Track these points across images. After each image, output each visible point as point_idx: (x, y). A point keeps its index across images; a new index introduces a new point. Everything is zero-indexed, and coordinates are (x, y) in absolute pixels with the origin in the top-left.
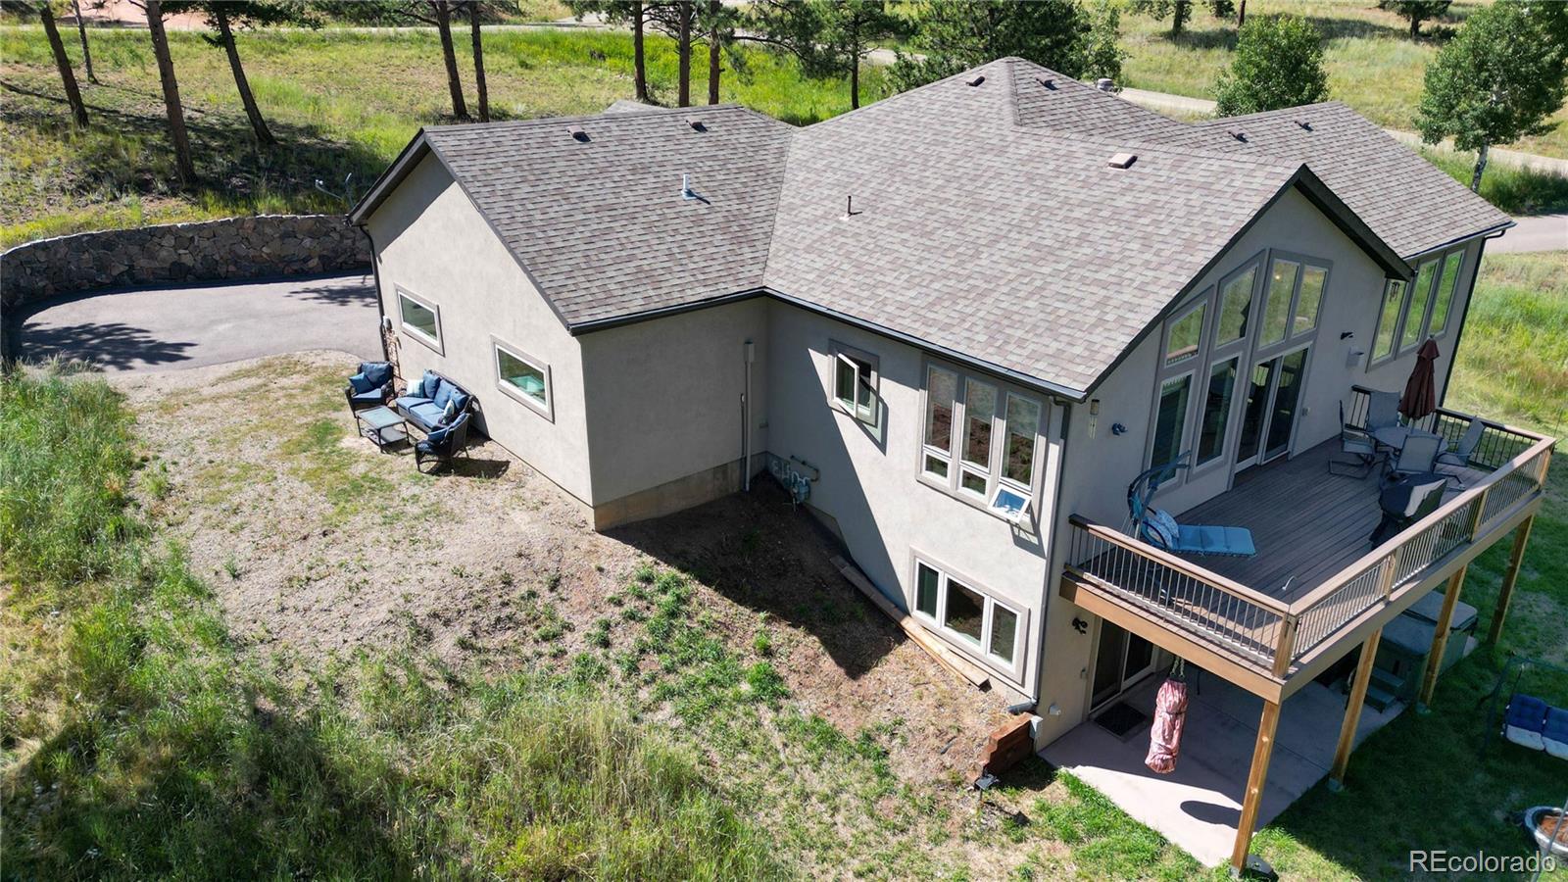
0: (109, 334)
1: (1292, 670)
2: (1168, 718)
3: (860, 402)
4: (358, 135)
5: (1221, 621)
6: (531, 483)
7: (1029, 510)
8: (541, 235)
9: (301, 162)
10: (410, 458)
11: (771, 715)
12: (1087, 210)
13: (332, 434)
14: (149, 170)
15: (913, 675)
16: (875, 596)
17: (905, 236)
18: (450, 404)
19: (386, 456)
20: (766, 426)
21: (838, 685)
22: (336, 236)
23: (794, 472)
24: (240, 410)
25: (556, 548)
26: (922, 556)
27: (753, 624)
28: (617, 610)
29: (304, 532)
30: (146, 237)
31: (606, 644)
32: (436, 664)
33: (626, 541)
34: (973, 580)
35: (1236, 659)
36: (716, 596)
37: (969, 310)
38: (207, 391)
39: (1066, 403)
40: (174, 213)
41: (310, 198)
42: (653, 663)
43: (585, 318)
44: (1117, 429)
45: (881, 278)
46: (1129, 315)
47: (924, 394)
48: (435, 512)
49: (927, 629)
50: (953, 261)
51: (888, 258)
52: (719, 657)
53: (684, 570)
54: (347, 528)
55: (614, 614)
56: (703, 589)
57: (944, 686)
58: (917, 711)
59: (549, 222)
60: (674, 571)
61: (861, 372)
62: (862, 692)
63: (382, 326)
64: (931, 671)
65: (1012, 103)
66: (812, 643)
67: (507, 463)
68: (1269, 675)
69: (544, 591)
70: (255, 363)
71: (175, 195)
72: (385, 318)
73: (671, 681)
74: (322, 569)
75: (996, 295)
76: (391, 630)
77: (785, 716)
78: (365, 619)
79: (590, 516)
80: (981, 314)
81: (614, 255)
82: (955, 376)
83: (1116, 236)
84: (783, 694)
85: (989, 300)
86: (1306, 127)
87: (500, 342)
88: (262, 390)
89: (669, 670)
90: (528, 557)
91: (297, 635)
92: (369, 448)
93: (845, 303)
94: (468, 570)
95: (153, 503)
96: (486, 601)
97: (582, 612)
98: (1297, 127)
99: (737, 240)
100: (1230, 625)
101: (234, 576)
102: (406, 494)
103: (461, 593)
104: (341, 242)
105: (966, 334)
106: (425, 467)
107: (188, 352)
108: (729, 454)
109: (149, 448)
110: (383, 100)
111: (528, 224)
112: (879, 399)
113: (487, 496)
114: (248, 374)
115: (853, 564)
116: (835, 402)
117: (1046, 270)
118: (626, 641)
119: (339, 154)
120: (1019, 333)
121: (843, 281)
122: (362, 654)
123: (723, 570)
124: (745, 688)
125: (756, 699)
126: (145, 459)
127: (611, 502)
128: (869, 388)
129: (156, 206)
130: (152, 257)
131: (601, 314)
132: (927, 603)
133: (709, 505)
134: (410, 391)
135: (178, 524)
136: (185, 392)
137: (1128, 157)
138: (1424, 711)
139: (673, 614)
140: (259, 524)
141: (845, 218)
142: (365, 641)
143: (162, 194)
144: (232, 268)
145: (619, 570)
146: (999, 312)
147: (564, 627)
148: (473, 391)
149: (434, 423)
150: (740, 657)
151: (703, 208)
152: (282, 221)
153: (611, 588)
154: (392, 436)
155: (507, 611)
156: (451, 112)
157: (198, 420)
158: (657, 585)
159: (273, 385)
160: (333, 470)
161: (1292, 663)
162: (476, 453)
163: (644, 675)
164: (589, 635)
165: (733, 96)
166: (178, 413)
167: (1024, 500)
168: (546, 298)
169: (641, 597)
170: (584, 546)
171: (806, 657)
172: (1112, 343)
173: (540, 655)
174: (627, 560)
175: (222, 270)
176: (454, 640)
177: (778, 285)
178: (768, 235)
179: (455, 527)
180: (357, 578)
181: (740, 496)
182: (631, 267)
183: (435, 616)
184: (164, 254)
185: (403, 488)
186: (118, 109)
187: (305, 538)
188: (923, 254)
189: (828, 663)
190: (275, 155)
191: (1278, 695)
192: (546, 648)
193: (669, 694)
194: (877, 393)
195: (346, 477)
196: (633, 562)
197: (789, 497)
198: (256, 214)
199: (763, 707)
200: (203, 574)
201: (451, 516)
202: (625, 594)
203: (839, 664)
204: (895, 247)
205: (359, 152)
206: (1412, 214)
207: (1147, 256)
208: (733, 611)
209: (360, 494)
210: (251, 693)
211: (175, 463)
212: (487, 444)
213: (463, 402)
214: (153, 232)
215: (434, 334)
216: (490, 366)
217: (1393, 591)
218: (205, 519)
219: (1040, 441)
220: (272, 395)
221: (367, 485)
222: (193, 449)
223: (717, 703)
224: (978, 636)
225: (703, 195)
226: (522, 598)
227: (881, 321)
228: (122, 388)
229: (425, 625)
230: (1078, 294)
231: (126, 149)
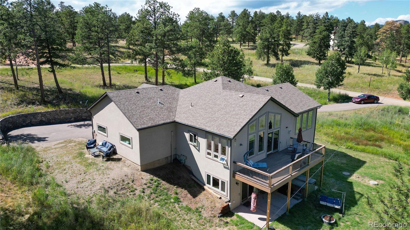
0: (28, 136)
1: (272, 187)
2: (254, 200)
3: (194, 142)
4: (82, 91)
5: (261, 180)
6: (127, 162)
7: (226, 161)
8: (130, 112)
9: (69, 97)
10: (101, 158)
11: (178, 205)
12: (235, 105)
13: (83, 154)
14: (34, 100)
15: (206, 197)
16: (199, 182)
17: (202, 110)
18: (109, 147)
19: (95, 158)
20: (176, 149)
21: (191, 200)
22: (78, 113)
23: (182, 158)
24: (62, 150)
25: (133, 174)
26: (208, 173)
27: (174, 188)
28: (146, 186)
29: (80, 173)
30: (34, 115)
31: (144, 192)
32: (110, 197)
33: (147, 173)
34: (217, 176)
35: (263, 186)
36: (166, 183)
37: (213, 124)
38: (53, 147)
39: (230, 140)
40: (41, 109)
41: (72, 105)
42: (153, 196)
43: (140, 127)
44: (241, 145)
45: (197, 118)
46: (241, 124)
47: (206, 140)
48: (107, 168)
49: (209, 188)
50: (211, 115)
51: (199, 114)
52: (167, 195)
53: (159, 178)
54: (89, 172)
55: (145, 187)
56: (163, 182)
57: (212, 198)
58: (207, 204)
59: (132, 109)
60: (157, 178)
61: (194, 136)
62: (196, 200)
63: (93, 131)
64: (210, 196)
65: (222, 85)
66: (186, 192)
67: (121, 158)
68: (268, 188)
69: (131, 182)
70: (63, 141)
71: (41, 105)
72: (94, 130)
73: (157, 199)
74: (85, 180)
75: (218, 121)
76: (100, 191)
77: (180, 205)
78: (95, 189)
79: (139, 168)
80: (215, 124)
81: (145, 115)
82: (211, 136)
83: (239, 110)
84: (180, 201)
85: (217, 122)
86: (281, 88)
87: (121, 133)
88: (65, 147)
89: (157, 197)
90: (127, 176)
91: (81, 192)
92: (91, 157)
93: (191, 123)
94: (115, 179)
95: (46, 169)
96: (119, 185)
97: (139, 186)
98: (279, 88)
99: (169, 112)
100: (263, 180)
101: (66, 182)
102: (101, 165)
103: (114, 183)
104: (79, 114)
105: (213, 128)
106: (104, 160)
107: (47, 139)
108: (168, 154)
109: (43, 159)
110: (87, 82)
111: (128, 110)
112: (198, 141)
113: (118, 165)
114: (62, 143)
115: (194, 176)
116: (189, 142)
117: (227, 116)
118: (148, 192)
119: (78, 95)
120: (222, 127)
121: (191, 119)
122: (95, 195)
123: (167, 178)
124: (172, 200)
125: (174, 202)
126: (43, 161)
127: (144, 165)
128: (196, 139)
129: (36, 108)
130: (36, 119)
131: (143, 126)
132: (209, 183)
133: (164, 165)
134: (100, 145)
135: (52, 173)
136: (48, 147)
137: (242, 95)
138: (306, 200)
139: (157, 187)
140: (70, 172)
141: (191, 107)
142: (95, 193)
143: (38, 105)
144: (54, 121)
145: (146, 178)
146: (219, 124)
147: (135, 189)
148: (114, 144)
149: (106, 151)
150: (171, 195)
151: (162, 106)
152: (66, 110)
153: (145, 182)
154: (96, 154)
155: (123, 186)
156: (103, 85)
157: (52, 153)
158: (154, 181)
159: (67, 145)
160: (84, 161)
161: (272, 185)
162: (115, 157)
163: (152, 198)
164: (140, 191)
165: (168, 80)
166: (48, 152)
167: (225, 159)
168: (132, 124)
169: (150, 183)
170: (139, 174)
171: (185, 194)
172: (238, 129)
173: (131, 195)
174: (147, 176)
175: (51, 121)
176: (113, 192)
177: (178, 120)
178: (176, 111)
179: (112, 171)
180: (93, 181)
181: (171, 163)
182: (149, 117)
183: (109, 187)
184: (39, 118)
185: (100, 164)
186: (25, 86)
187: (81, 174)
188: (206, 114)
189: (189, 195)
190: (63, 95)
191: (270, 191)
192: (132, 193)
193: (156, 201)
194: (197, 140)
195: (87, 163)
196: (149, 176)
197: (181, 163)
198: (60, 109)
199: (176, 204)
200: (60, 183)
201: (111, 169)
202: (147, 183)
203: (191, 195)
204: (200, 112)
205: (82, 94)
206: (301, 105)
207: (244, 113)
208: (169, 186)
209: (91, 166)
210: (72, 204)
211: (49, 161)
212: (117, 155)
213: (112, 146)
214: (37, 113)
215: (106, 133)
216: (119, 138)
217: (292, 173)
218: (58, 172)
219: (227, 147)
220: (68, 147)
221: (92, 164)
222: (53, 159)
223: (166, 203)
224: (218, 188)
225: (162, 103)
226: (127, 184)
227: (197, 126)
228: (34, 147)
229: (107, 189)
230: (233, 120)
231: (29, 95)
